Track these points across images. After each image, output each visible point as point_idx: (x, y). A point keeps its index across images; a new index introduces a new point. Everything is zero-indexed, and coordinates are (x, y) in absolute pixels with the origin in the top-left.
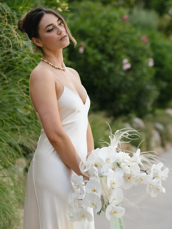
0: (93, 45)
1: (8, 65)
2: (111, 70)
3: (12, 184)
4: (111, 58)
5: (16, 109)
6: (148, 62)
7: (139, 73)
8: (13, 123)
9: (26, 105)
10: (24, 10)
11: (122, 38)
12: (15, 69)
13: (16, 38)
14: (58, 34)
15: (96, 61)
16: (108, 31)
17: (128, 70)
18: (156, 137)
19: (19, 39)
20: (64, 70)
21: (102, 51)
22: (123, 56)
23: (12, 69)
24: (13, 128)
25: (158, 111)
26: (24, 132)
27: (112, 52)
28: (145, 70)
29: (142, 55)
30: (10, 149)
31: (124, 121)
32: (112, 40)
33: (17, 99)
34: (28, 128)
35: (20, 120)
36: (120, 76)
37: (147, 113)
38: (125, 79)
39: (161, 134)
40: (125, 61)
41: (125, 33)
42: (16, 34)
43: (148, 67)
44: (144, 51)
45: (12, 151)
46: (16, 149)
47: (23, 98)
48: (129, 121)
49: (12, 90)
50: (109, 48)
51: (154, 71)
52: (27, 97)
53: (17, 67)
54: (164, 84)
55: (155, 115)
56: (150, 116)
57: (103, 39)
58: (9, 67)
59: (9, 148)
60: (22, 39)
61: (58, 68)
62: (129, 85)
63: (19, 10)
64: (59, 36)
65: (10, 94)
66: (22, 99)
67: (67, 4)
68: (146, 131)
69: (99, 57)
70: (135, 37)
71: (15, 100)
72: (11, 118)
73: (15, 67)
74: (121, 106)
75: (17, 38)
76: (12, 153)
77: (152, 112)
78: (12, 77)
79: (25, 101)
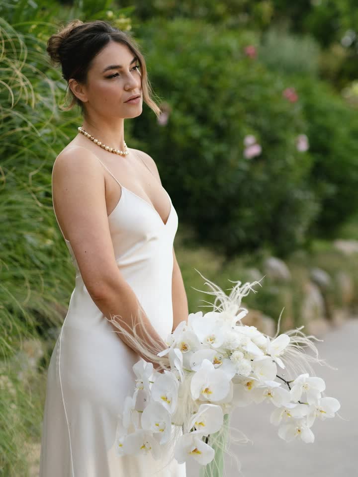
0: (184, 106)
1: (6, 144)
2: (220, 159)
3: (13, 391)
4: (222, 133)
5: (21, 235)
6: (297, 142)
7: (277, 166)
8: (15, 263)
9: (43, 227)
10: (40, 32)
11: (243, 93)
12: (21, 152)
13: (23, 88)
14: (124, 89)
15: (191, 139)
16: (215, 77)
17: (256, 159)
18: (314, 298)
19: (29, 90)
20: (123, 155)
21: (203, 119)
22: (245, 130)
23: (15, 152)
24: (15, 273)
25: (319, 246)
26: (37, 283)
27: (223, 122)
28: (290, 160)
29: (284, 128)
30: (9, 318)
31: (248, 265)
32: (223, 96)
33: (25, 215)
34: (46, 274)
35: (30, 258)
36: (240, 170)
37: (294, 247)
38: (249, 176)
39: (325, 293)
40: (250, 140)
41: (251, 83)
42: (24, 81)
43: (296, 153)
44: (289, 119)
45: (13, 322)
46: (22, 318)
47: (37, 212)
48: (258, 263)
49: (15, 196)
50: (217, 113)
51: (309, 162)
52: (46, 211)
53: (25, 150)
54: (330, 189)
55: (311, 254)
56: (301, 255)
57: (204, 93)
58: (8, 147)
59: (6, 316)
60: (35, 90)
61: (112, 152)
62: (259, 189)
63: (30, 30)
64: (126, 94)
65: (10, 203)
66: (34, 213)
67: (128, 20)
68: (293, 285)
69: (196, 131)
70: (270, 92)
71: (19, 216)
72: (12, 253)
73: (20, 148)
74: (242, 234)
75: (26, 89)
76: (14, 326)
77: (307, 247)
78: (14, 168)
79: (41, 219)
